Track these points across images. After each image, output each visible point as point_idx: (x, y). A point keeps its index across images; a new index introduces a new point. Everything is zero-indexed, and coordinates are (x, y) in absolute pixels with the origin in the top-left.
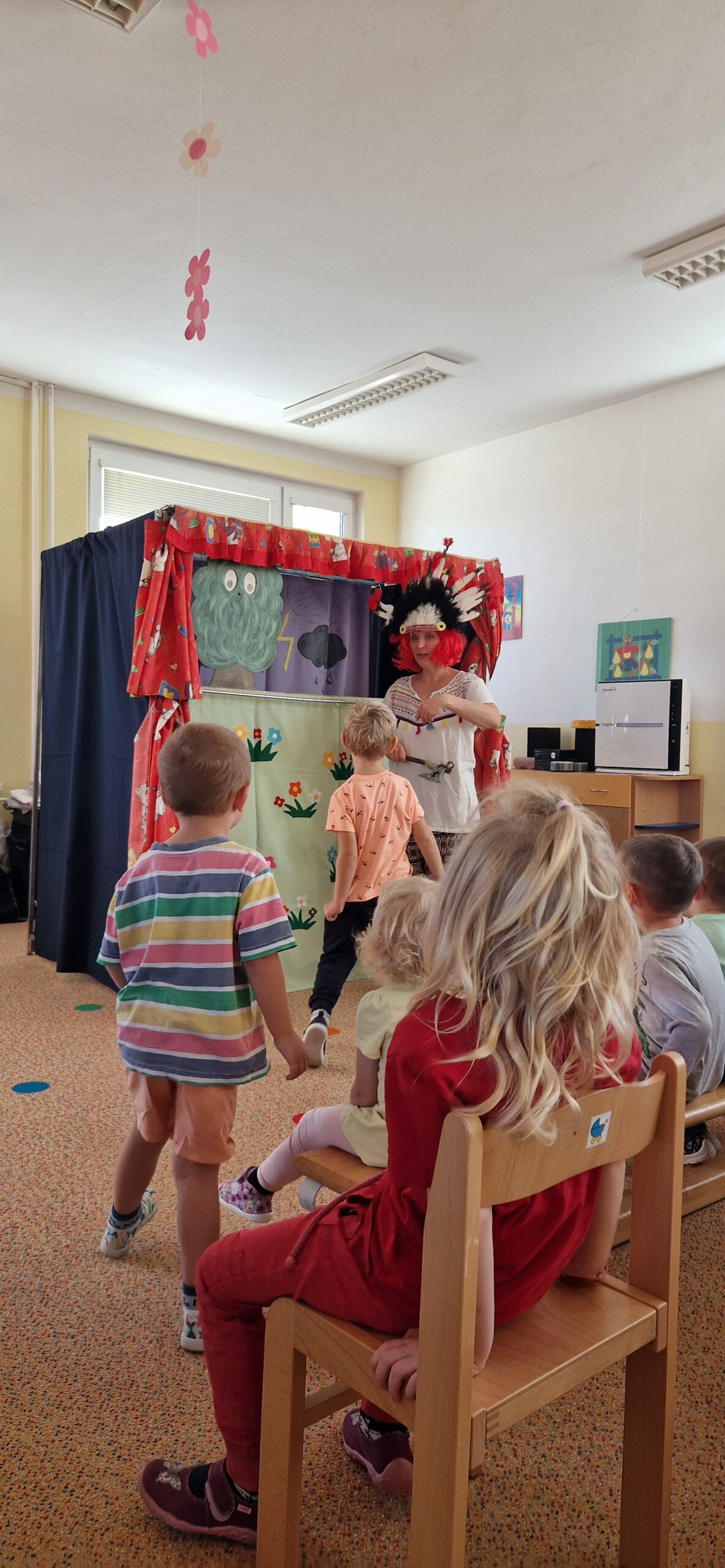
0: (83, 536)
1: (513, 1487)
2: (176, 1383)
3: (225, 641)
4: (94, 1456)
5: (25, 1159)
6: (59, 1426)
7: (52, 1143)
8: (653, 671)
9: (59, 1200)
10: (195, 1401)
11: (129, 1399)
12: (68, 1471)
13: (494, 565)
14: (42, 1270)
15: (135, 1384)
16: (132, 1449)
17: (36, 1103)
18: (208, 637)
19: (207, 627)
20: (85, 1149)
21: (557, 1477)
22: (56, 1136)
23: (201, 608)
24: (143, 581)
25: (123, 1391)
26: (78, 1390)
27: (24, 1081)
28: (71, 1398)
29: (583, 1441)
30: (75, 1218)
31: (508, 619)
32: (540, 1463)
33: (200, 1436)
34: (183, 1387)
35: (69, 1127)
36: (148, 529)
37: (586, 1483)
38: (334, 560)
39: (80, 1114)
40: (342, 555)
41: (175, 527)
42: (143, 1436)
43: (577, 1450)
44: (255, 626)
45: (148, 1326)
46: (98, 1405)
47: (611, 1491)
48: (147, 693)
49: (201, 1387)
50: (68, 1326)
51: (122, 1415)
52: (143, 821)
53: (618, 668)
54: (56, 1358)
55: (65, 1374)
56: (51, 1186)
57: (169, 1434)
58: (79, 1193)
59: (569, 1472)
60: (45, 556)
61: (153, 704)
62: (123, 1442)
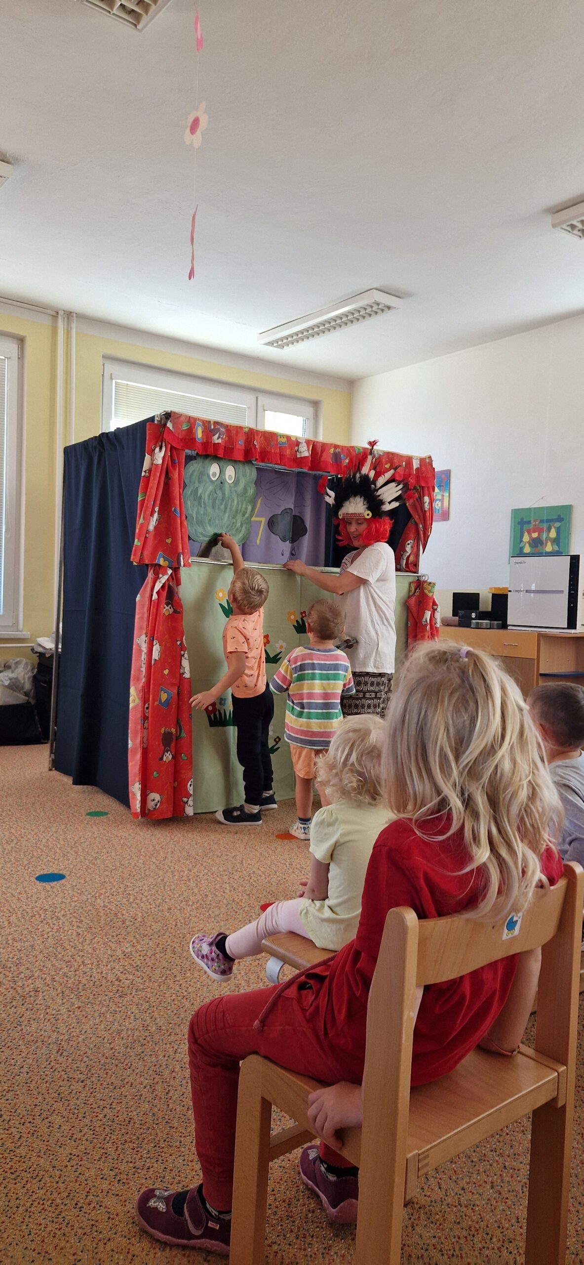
0: (97, 435)
1: (438, 1214)
2: (165, 1121)
3: (210, 520)
4: (99, 1179)
5: (46, 936)
6: (71, 1154)
7: (67, 924)
8: (556, 548)
9: (72, 969)
10: (181, 1136)
11: (127, 1134)
12: (77, 1191)
13: (427, 461)
14: (58, 1027)
15: (132, 1121)
16: (130, 1174)
17: (55, 890)
18: (196, 517)
19: (196, 509)
20: (93, 929)
21: (473, 1206)
22: (70, 918)
23: (191, 494)
24: (145, 472)
25: (122, 1127)
26: (87, 1125)
27: (45, 873)
28: (81, 1132)
29: (495, 1177)
30: (85, 985)
31: (438, 505)
32: (460, 1195)
33: (184, 1165)
34: (170, 1125)
35: (81, 910)
36: (149, 430)
37: (497, 1212)
38: (298, 456)
39: (89, 900)
40: (305, 452)
41: (171, 428)
42: (139, 1164)
43: (490, 1184)
44: (234, 508)
45: (143, 1074)
46: (102, 1138)
47: (518, 1219)
48: (147, 562)
49: (185, 1124)
50: (78, 1072)
51: (121, 1147)
52: (143, 665)
53: (527, 545)
54: (68, 1098)
55: (76, 1111)
56: (66, 959)
57: (159, 1163)
58: (88, 964)
59: (484, 1202)
60: (68, 451)
61: (152, 571)
62: (122, 1168)
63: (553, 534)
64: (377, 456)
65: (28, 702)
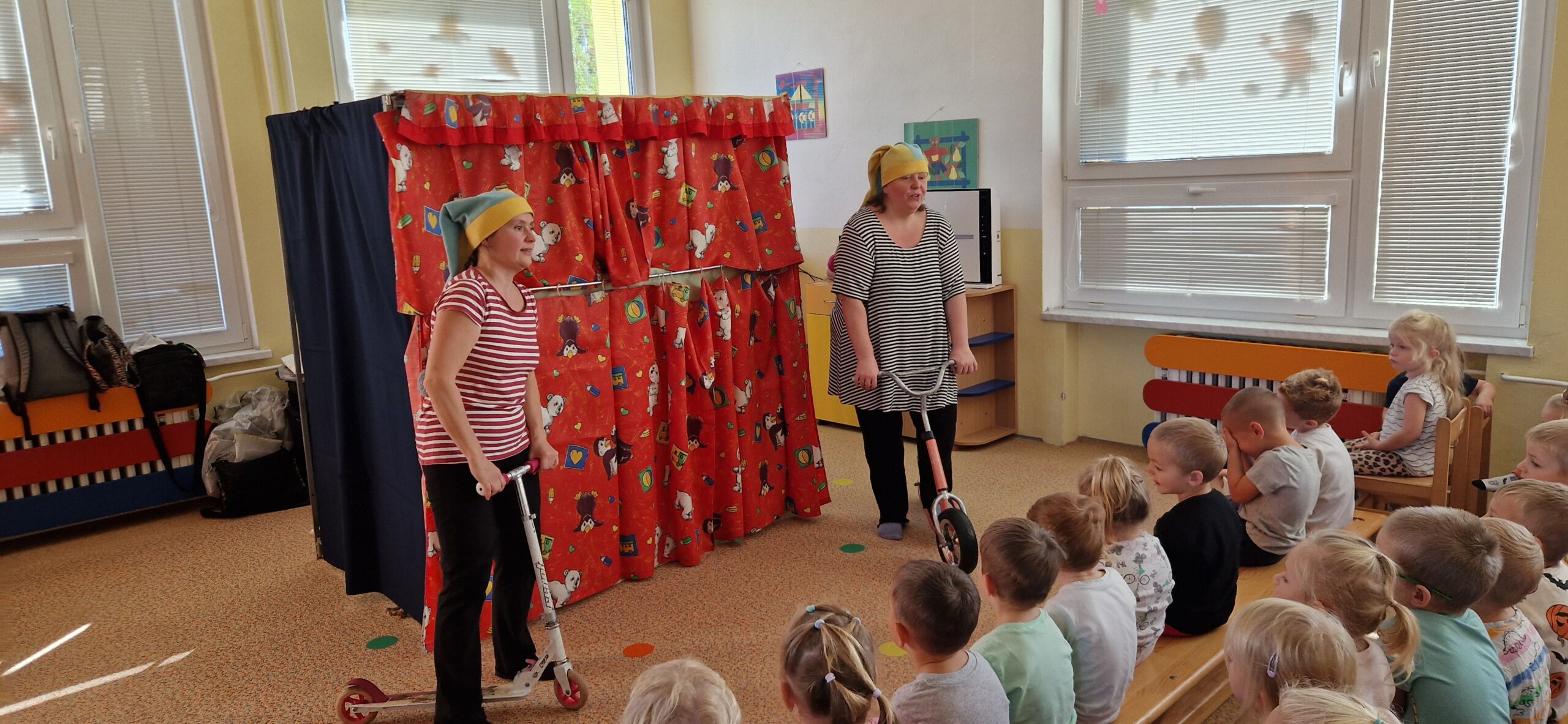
0: (309, 108)
8: (962, 175)
13: (783, 101)
31: (811, 117)
38: (604, 123)
40: (612, 116)
41: (408, 117)
60: (272, 122)
63: (957, 157)
64: (713, 105)
65: (283, 449)
